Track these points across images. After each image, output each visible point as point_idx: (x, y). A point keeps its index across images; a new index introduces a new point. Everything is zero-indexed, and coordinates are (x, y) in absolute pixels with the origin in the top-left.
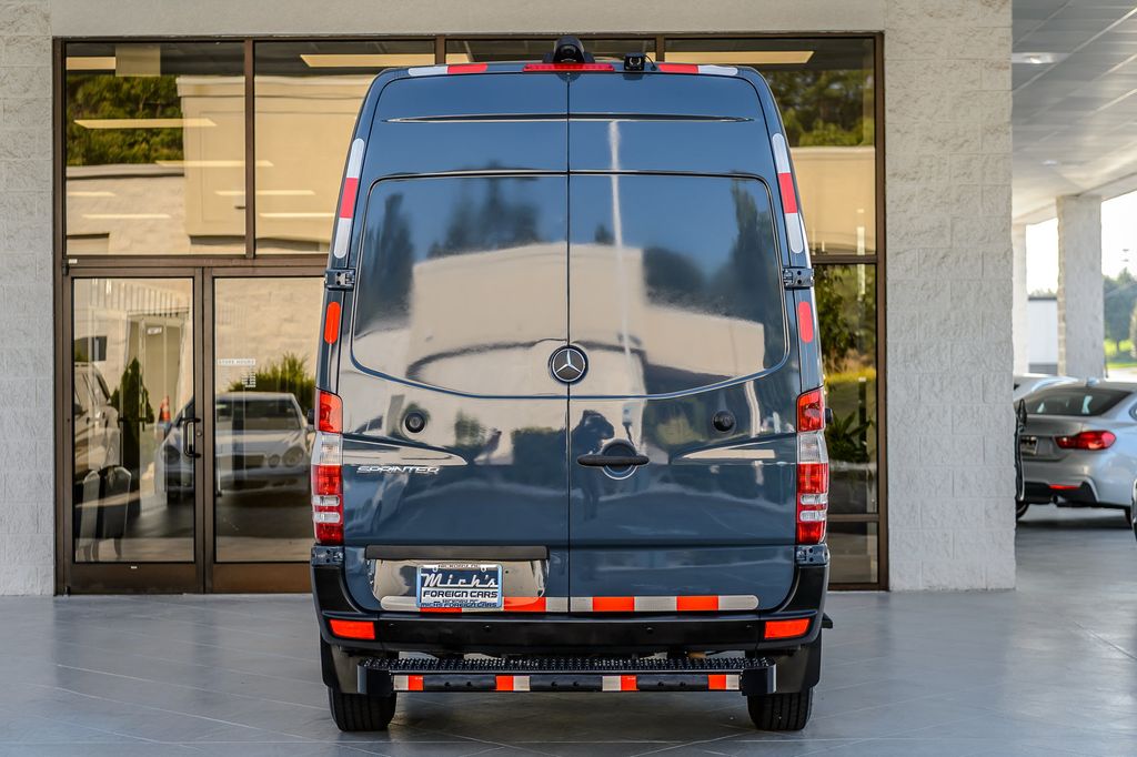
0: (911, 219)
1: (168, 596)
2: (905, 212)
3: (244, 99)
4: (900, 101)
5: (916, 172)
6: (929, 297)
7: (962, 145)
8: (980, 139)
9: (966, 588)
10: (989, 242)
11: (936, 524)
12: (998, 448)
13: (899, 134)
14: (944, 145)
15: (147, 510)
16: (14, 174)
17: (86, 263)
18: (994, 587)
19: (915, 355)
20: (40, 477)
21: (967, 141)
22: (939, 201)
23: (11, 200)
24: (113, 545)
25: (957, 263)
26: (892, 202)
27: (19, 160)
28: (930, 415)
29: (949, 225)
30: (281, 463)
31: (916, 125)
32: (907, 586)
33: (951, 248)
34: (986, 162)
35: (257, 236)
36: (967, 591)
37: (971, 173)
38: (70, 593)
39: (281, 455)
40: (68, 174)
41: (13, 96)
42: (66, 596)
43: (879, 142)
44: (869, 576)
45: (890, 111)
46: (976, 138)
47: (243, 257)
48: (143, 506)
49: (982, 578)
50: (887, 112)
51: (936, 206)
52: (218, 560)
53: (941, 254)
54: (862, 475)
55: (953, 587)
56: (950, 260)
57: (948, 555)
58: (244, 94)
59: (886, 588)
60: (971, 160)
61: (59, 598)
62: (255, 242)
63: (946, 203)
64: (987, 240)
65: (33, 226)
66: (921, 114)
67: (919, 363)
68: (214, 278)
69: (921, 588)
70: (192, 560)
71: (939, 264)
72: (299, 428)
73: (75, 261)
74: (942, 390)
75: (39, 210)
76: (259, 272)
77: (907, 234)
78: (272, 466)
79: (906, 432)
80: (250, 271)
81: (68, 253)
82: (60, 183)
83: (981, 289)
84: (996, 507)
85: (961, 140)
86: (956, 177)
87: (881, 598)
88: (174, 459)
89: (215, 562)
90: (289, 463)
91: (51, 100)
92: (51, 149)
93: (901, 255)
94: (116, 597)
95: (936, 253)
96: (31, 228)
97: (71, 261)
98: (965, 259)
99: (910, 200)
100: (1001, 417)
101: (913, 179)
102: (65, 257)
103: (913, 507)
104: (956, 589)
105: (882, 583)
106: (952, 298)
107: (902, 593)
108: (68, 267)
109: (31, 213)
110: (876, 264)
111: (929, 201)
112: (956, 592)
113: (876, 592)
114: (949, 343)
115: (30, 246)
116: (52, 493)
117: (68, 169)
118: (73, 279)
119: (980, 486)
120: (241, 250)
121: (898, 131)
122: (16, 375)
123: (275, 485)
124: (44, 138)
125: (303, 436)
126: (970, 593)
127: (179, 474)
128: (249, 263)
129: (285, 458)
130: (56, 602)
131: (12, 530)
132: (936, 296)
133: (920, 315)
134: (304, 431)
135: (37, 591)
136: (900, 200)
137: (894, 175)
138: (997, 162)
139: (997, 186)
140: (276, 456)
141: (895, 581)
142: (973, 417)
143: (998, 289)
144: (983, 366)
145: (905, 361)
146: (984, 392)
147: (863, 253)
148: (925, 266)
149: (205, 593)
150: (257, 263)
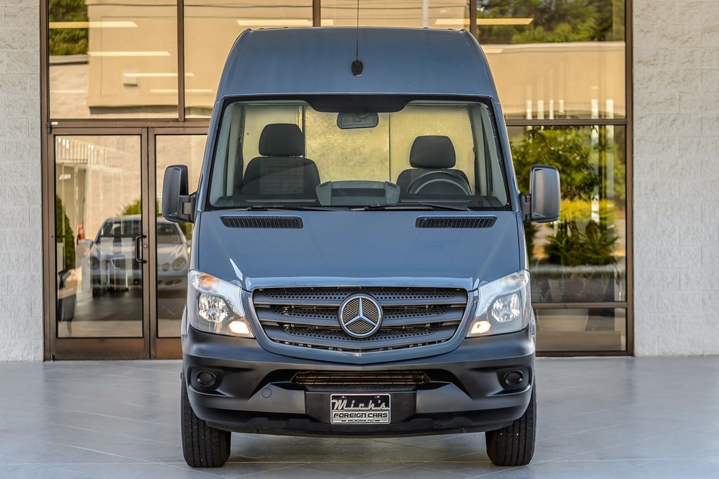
0: (651, 93)
1: (124, 361)
2: (647, 88)
3: (176, 7)
4: (643, 10)
5: (655, 60)
6: (663, 149)
7: (687, 41)
8: (699, 36)
9: (689, 354)
10: (706, 110)
11: (667, 309)
12: (711, 255)
13: (642, 33)
14: (674, 40)
15: (81, 301)
16: (12, 61)
17: (65, 125)
18: (708, 353)
19: (654, 190)
20: (32, 278)
21: (690, 38)
22: (670, 81)
23: (10, 80)
24: (66, 326)
25: (683, 124)
26: (638, 81)
27: (15, 51)
28: (664, 232)
29: (678, 97)
30: (171, 268)
31: (655, 27)
32: (647, 353)
33: (679, 113)
34: (704, 53)
35: (186, 106)
36: (689, 356)
37: (693, 61)
38: (54, 359)
39: (171, 263)
40: (51, 61)
41: (11, 5)
42: (51, 362)
43: (628, 38)
44: (620, 345)
45: (636, 16)
46: (697, 36)
47: (176, 120)
48: (78, 298)
49: (699, 347)
50: (634, 17)
51: (669, 84)
52: (159, 336)
53: (672, 119)
54: (611, 275)
55: (679, 353)
56: (678, 122)
57: (676, 331)
58: (176, 4)
59: (632, 354)
60: (693, 51)
61: (47, 362)
62: (185, 110)
63: (676, 82)
64: (704, 108)
65: (26, 98)
66: (658, 18)
67: (656, 195)
68: (155, 135)
69: (657, 354)
70: (141, 336)
71: (671, 126)
72: (181, 243)
73: (56, 123)
74: (672, 215)
75: (30, 87)
76: (188, 131)
77: (648, 104)
78: (165, 270)
79: (647, 244)
80: (181, 131)
81: (51, 118)
82: (45, 66)
83: (700, 143)
84: (710, 298)
85: (686, 37)
86: (683, 63)
87: (628, 362)
88: (96, 266)
89: (157, 337)
90: (175, 267)
91: (38, 8)
92: (39, 43)
93: (643, 119)
94: (88, 362)
95: (669, 117)
96: (25, 100)
97: (53, 123)
98: (689, 122)
99: (650, 80)
100: (713, 234)
101: (653, 65)
102: (49, 121)
103: (651, 297)
104: (681, 355)
105: (629, 351)
106: (680, 150)
107: (644, 358)
108: (51, 127)
109: (25, 89)
110: (626, 125)
111: (664, 80)
112: (682, 357)
113: (625, 357)
114: (677, 182)
115: (24, 112)
116: (41, 289)
117: (51, 57)
118: (55, 136)
119: (698, 282)
120: (175, 115)
121: (642, 31)
122: (15, 204)
123: (167, 284)
124: (34, 35)
125: (184, 249)
126: (692, 357)
127: (100, 276)
128: (181, 124)
129: (173, 265)
130: (44, 365)
131: (13, 313)
132: (669, 147)
133: (657, 162)
134: (185, 245)
135: (31, 358)
136: (643, 80)
137: (639, 62)
138: (712, 53)
139: (712, 70)
140: (167, 264)
141: (638, 349)
142: (694, 234)
143: (712, 143)
144: (701, 197)
145: (646, 194)
146: (702, 216)
147: (612, 118)
148: (661, 127)
149: (150, 359)
150: (187, 124)
